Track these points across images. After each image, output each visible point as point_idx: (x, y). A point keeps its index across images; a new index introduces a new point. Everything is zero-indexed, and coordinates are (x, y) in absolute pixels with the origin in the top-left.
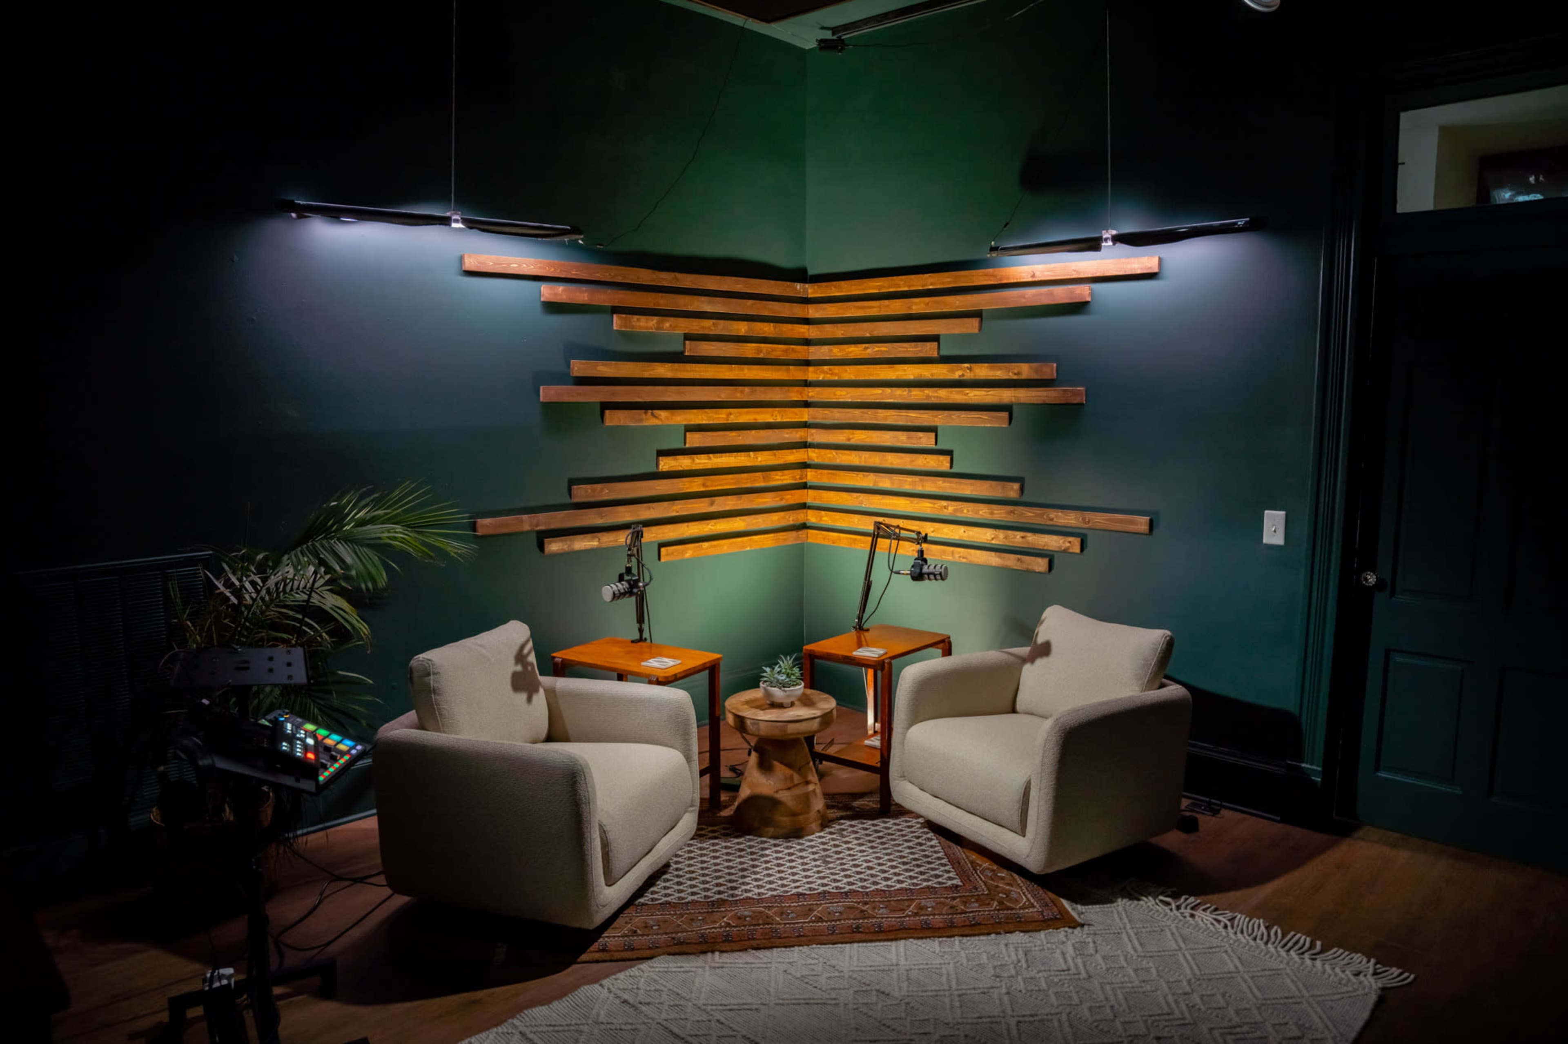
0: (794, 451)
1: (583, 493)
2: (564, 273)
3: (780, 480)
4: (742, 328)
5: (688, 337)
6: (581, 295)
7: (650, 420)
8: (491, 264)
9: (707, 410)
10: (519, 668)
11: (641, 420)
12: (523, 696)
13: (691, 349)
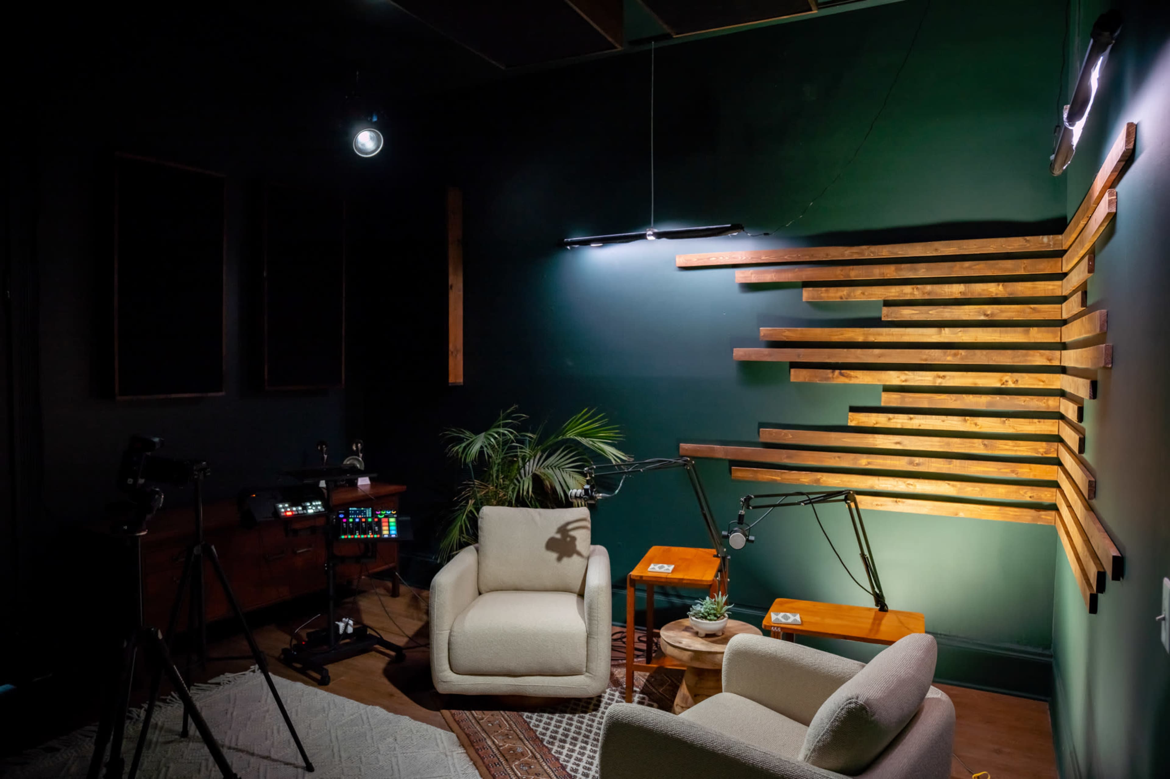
0: (1036, 420)
1: (768, 435)
2: (755, 259)
3: (1012, 450)
4: (956, 290)
5: (888, 303)
6: (768, 276)
7: (838, 378)
8: (695, 260)
9: (907, 372)
10: (558, 536)
11: (828, 379)
12: (554, 555)
13: (888, 314)
